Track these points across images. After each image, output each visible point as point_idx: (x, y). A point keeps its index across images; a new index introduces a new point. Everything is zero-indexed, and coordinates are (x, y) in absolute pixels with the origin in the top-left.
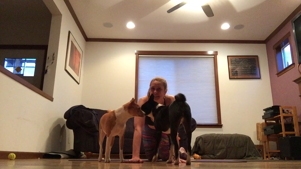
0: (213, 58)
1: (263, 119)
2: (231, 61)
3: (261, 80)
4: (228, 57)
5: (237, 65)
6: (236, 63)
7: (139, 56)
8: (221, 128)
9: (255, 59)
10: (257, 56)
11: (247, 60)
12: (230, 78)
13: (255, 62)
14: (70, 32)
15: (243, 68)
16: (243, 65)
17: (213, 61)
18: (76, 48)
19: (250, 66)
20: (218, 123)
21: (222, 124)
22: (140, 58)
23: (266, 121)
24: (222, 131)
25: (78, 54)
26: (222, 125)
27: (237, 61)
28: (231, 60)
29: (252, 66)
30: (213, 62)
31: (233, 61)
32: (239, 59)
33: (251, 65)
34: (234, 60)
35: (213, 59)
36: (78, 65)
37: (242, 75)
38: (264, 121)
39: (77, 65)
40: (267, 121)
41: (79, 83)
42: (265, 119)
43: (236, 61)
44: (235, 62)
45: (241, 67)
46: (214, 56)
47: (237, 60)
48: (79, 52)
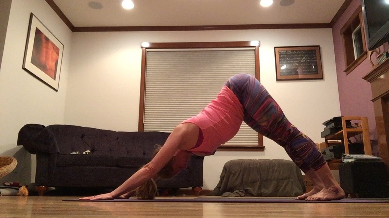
0: (254, 51)
1: (322, 137)
2: (280, 55)
3: (324, 81)
4: (276, 49)
5: (288, 60)
6: (286, 58)
7: (147, 50)
8: (263, 151)
9: (315, 50)
10: (319, 46)
11: (304, 52)
12: (278, 78)
13: (315, 55)
14: (33, 15)
15: (298, 64)
16: (297, 60)
17: (254, 55)
18: (47, 39)
19: (308, 61)
20: (258, 145)
21: (264, 145)
22: (148, 54)
23: (326, 140)
24: (264, 155)
25: (53, 48)
26: (265, 147)
27: (289, 54)
28: (279, 53)
29: (310, 61)
30: (254, 57)
31: (283, 55)
32: (292, 51)
33: (309, 59)
34: (283, 53)
35: (254, 53)
36: (54, 64)
37: (295, 74)
38: (323, 140)
39: (51, 64)
40: (328, 141)
41: (57, 89)
42: (325, 137)
43: (287, 54)
44: (286, 56)
45: (294, 63)
46: (255, 49)
47: (289, 52)
48: (54, 45)
